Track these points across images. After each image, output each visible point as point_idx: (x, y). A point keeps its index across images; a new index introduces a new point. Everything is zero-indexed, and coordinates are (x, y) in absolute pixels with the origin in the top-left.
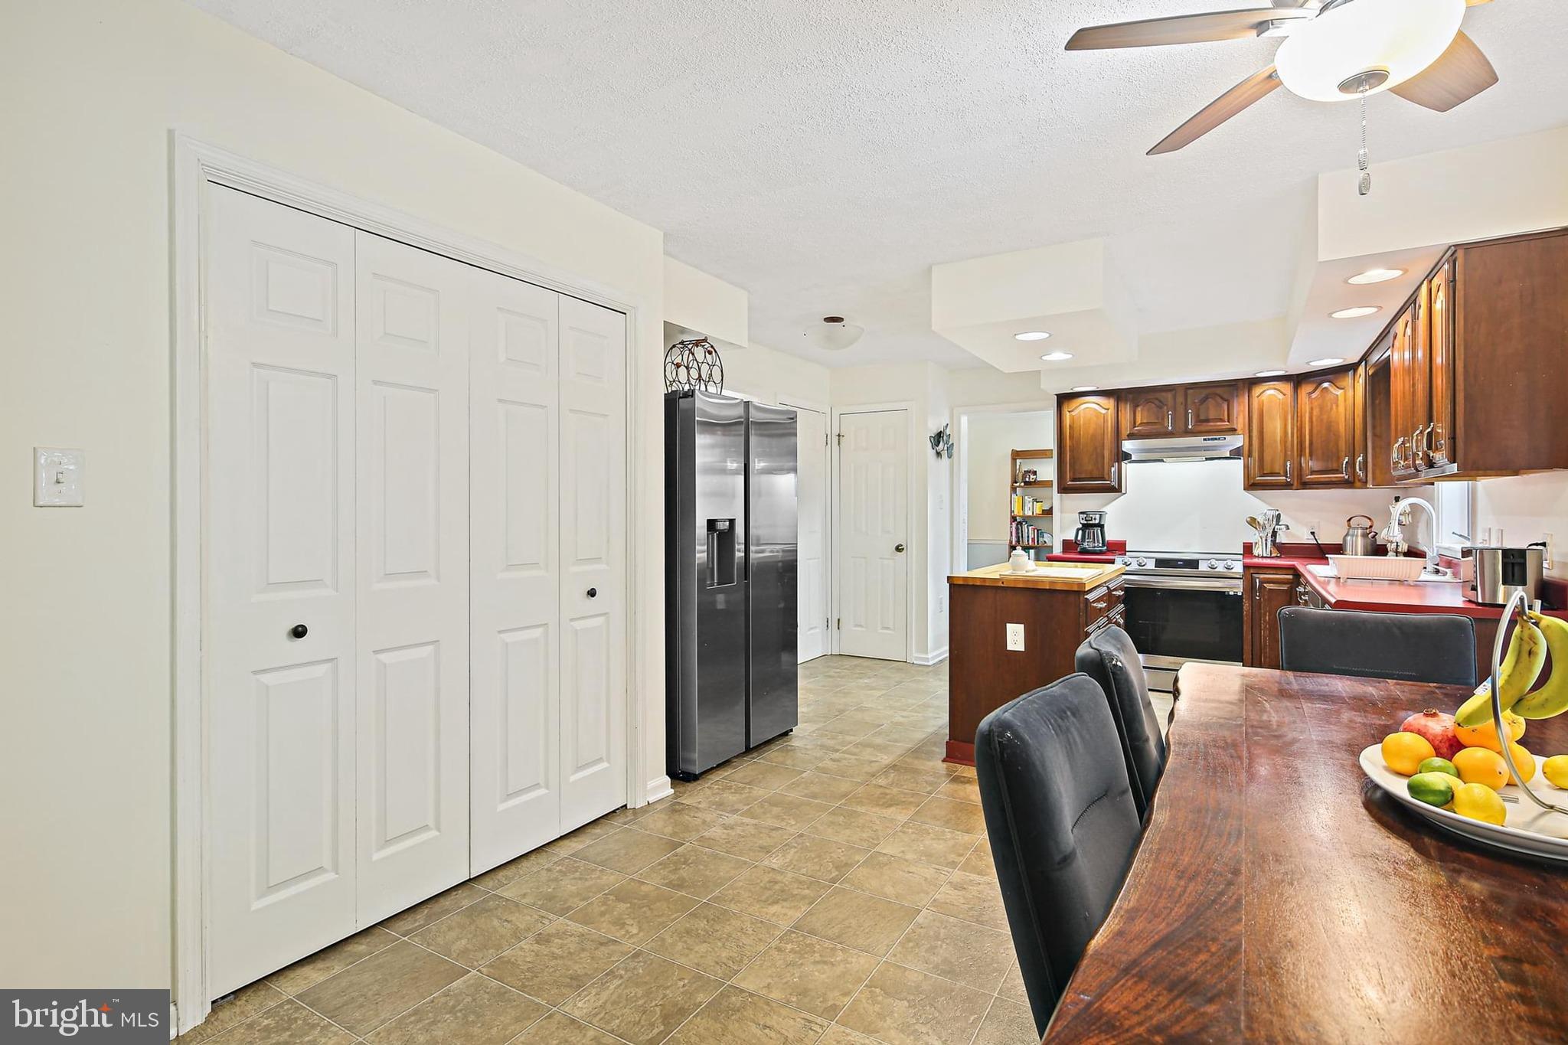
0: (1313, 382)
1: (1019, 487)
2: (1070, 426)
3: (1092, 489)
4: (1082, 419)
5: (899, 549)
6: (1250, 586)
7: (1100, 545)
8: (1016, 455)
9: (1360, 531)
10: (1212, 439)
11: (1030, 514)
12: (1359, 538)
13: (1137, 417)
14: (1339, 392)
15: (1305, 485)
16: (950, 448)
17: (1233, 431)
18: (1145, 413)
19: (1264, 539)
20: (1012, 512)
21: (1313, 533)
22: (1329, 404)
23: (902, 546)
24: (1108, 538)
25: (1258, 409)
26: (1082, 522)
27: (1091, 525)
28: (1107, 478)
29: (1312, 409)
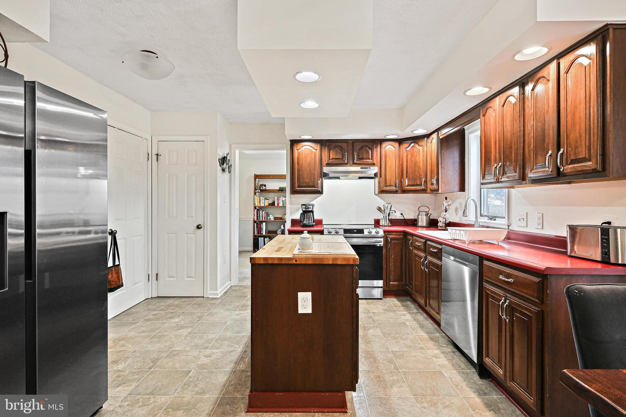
0: (407, 143)
1: (258, 192)
2: (297, 158)
3: (308, 192)
4: (304, 154)
5: (198, 227)
6: (386, 241)
7: (312, 222)
8: (256, 177)
9: (424, 213)
10: (365, 168)
11: (263, 205)
12: (424, 216)
13: (331, 155)
14: (421, 148)
15: (404, 191)
16: (230, 167)
17: (373, 164)
18: (334, 153)
19: (385, 218)
20: (254, 204)
21: (402, 214)
22: (415, 153)
23: (200, 225)
24: (315, 218)
25: (385, 155)
26: (304, 209)
27: (307, 212)
28: (316, 187)
29: (407, 155)
